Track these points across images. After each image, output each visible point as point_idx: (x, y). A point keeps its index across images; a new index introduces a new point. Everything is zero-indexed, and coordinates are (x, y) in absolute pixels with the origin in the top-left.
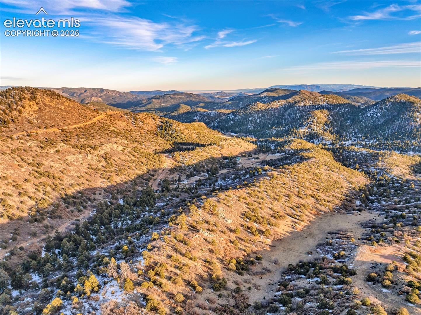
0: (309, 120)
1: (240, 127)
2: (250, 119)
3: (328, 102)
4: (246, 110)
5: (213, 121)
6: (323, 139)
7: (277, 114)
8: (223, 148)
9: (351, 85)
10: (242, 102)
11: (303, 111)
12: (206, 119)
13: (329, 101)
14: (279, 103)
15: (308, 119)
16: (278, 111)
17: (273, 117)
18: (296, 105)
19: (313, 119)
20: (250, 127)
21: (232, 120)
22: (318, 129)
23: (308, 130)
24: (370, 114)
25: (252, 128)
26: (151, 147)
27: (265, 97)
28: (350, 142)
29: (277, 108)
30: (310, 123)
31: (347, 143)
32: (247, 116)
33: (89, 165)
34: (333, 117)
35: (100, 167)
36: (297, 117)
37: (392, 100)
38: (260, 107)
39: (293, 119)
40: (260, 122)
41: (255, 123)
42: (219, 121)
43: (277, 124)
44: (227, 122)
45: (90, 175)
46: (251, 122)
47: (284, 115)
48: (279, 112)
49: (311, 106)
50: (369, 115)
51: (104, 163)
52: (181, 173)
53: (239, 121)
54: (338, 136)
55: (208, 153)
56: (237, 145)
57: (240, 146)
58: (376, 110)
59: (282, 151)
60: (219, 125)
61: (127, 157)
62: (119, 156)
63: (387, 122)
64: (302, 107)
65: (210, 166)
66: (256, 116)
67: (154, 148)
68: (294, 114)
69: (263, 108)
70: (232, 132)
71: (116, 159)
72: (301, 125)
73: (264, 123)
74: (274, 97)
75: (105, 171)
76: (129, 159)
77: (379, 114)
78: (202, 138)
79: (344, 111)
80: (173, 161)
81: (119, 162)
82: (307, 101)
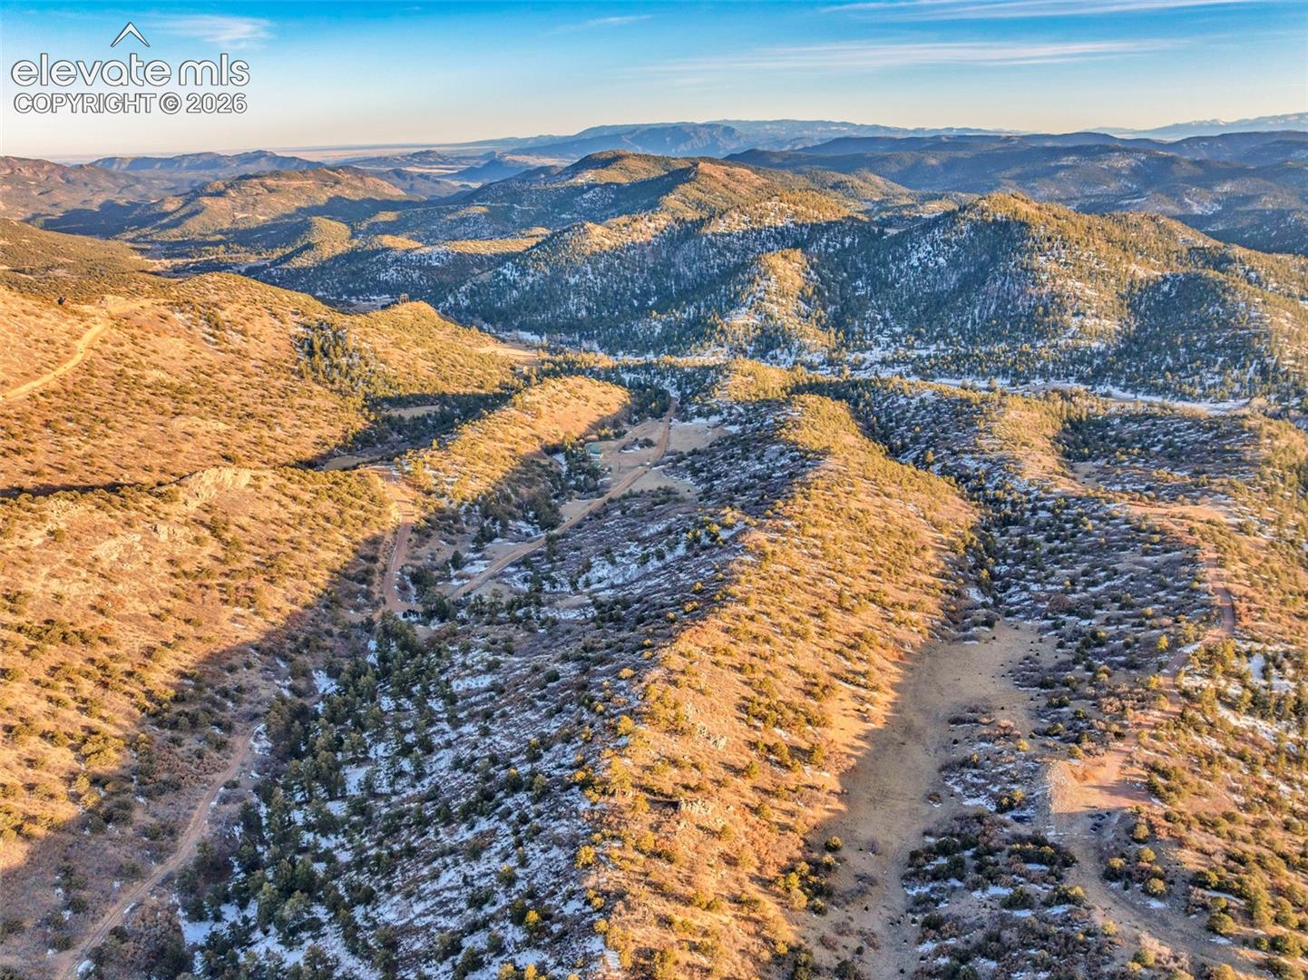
0: (755, 288)
1: (546, 308)
2: (572, 281)
3: (792, 217)
4: (556, 251)
5: (451, 291)
6: (801, 349)
7: (650, 261)
8: (537, 415)
9: (822, 123)
10: (520, 203)
11: (727, 247)
12: (420, 278)
13: (796, 213)
14: (652, 225)
15: (751, 281)
16: (652, 251)
17: (642, 271)
18: (703, 230)
19: (765, 283)
20: (578, 310)
21: (514, 285)
22: (785, 313)
23: (754, 320)
24: (919, 259)
25: (584, 312)
26: (304, 430)
27: (591, 187)
28: (876, 354)
29: (649, 243)
30: (758, 295)
31: (867, 355)
32: (562, 271)
33: (171, 562)
34: (818, 273)
35: (207, 563)
36: (712, 267)
37: (972, 216)
38: (597, 240)
39: (701, 275)
40: (604, 289)
41: (589, 293)
42: (471, 290)
43: (656, 293)
44: (500, 294)
45: (188, 600)
46: (578, 293)
47: (673, 265)
48: (656, 251)
49: (746, 232)
50: (917, 264)
51: (212, 547)
52: (451, 533)
53: (536, 287)
54: (841, 334)
55: (501, 441)
56: (574, 400)
57: (582, 402)
58: (932, 246)
59: (712, 412)
60: (474, 302)
61: (275, 506)
62: (251, 510)
63: (966, 285)
64: (723, 235)
65: (523, 490)
66: (589, 269)
67: (313, 433)
68: (701, 258)
69: (607, 242)
70: (523, 327)
71: (244, 521)
72: (733, 303)
73: (616, 293)
74: (618, 185)
75: (227, 575)
76: (284, 515)
77: (941, 260)
78: (448, 374)
79: (843, 244)
80: (409, 490)
81: (256, 530)
82: (735, 216)
